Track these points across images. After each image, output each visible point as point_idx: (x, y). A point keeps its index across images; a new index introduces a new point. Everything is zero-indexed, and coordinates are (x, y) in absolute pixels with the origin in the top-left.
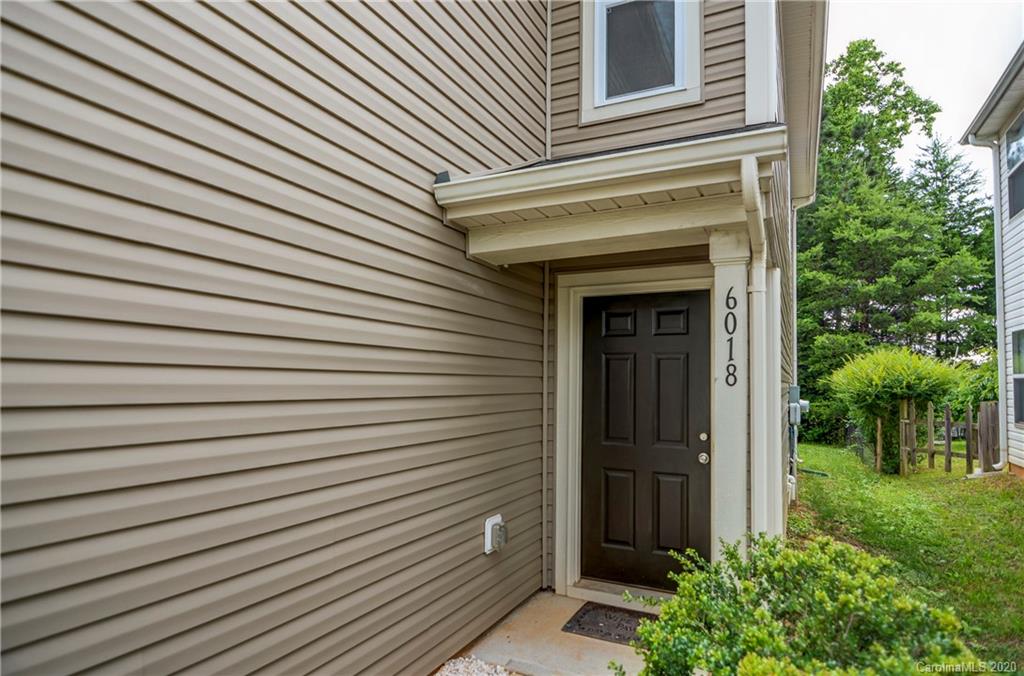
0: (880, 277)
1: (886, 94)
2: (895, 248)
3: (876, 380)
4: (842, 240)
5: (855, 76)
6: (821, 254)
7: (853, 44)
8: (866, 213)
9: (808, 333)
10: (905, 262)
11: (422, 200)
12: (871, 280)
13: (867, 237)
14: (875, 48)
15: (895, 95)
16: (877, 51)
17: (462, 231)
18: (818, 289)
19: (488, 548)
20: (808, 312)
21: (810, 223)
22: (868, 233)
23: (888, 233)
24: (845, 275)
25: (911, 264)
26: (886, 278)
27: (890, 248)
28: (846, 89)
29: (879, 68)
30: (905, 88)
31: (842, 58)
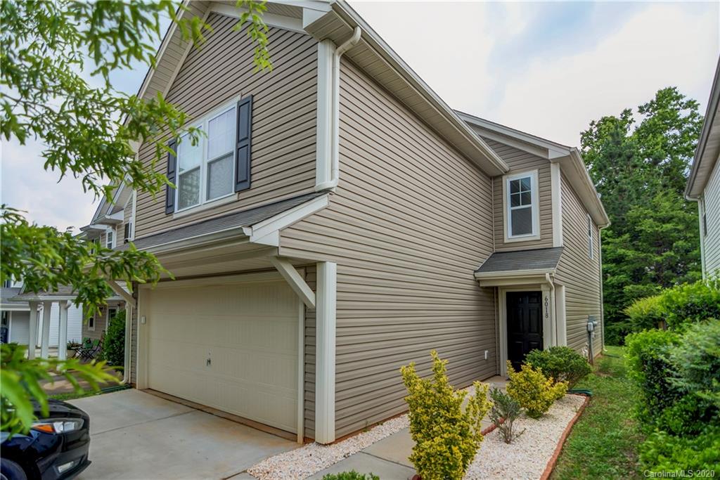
0: (664, 252)
1: (685, 123)
2: (675, 234)
3: (645, 312)
4: (641, 231)
5: (661, 115)
6: (629, 239)
7: (660, 92)
8: (658, 214)
9: (623, 283)
10: (680, 243)
11: (472, 277)
12: (659, 253)
13: (657, 229)
14: (677, 93)
15: (693, 123)
16: (679, 94)
17: (479, 281)
18: (627, 259)
19: (486, 358)
20: (623, 271)
21: (623, 219)
22: (657, 226)
23: (669, 226)
24: (643, 251)
25: (684, 244)
26: (668, 253)
27: (672, 235)
28: (655, 124)
29: (680, 106)
30: (699, 118)
31: (652, 102)
